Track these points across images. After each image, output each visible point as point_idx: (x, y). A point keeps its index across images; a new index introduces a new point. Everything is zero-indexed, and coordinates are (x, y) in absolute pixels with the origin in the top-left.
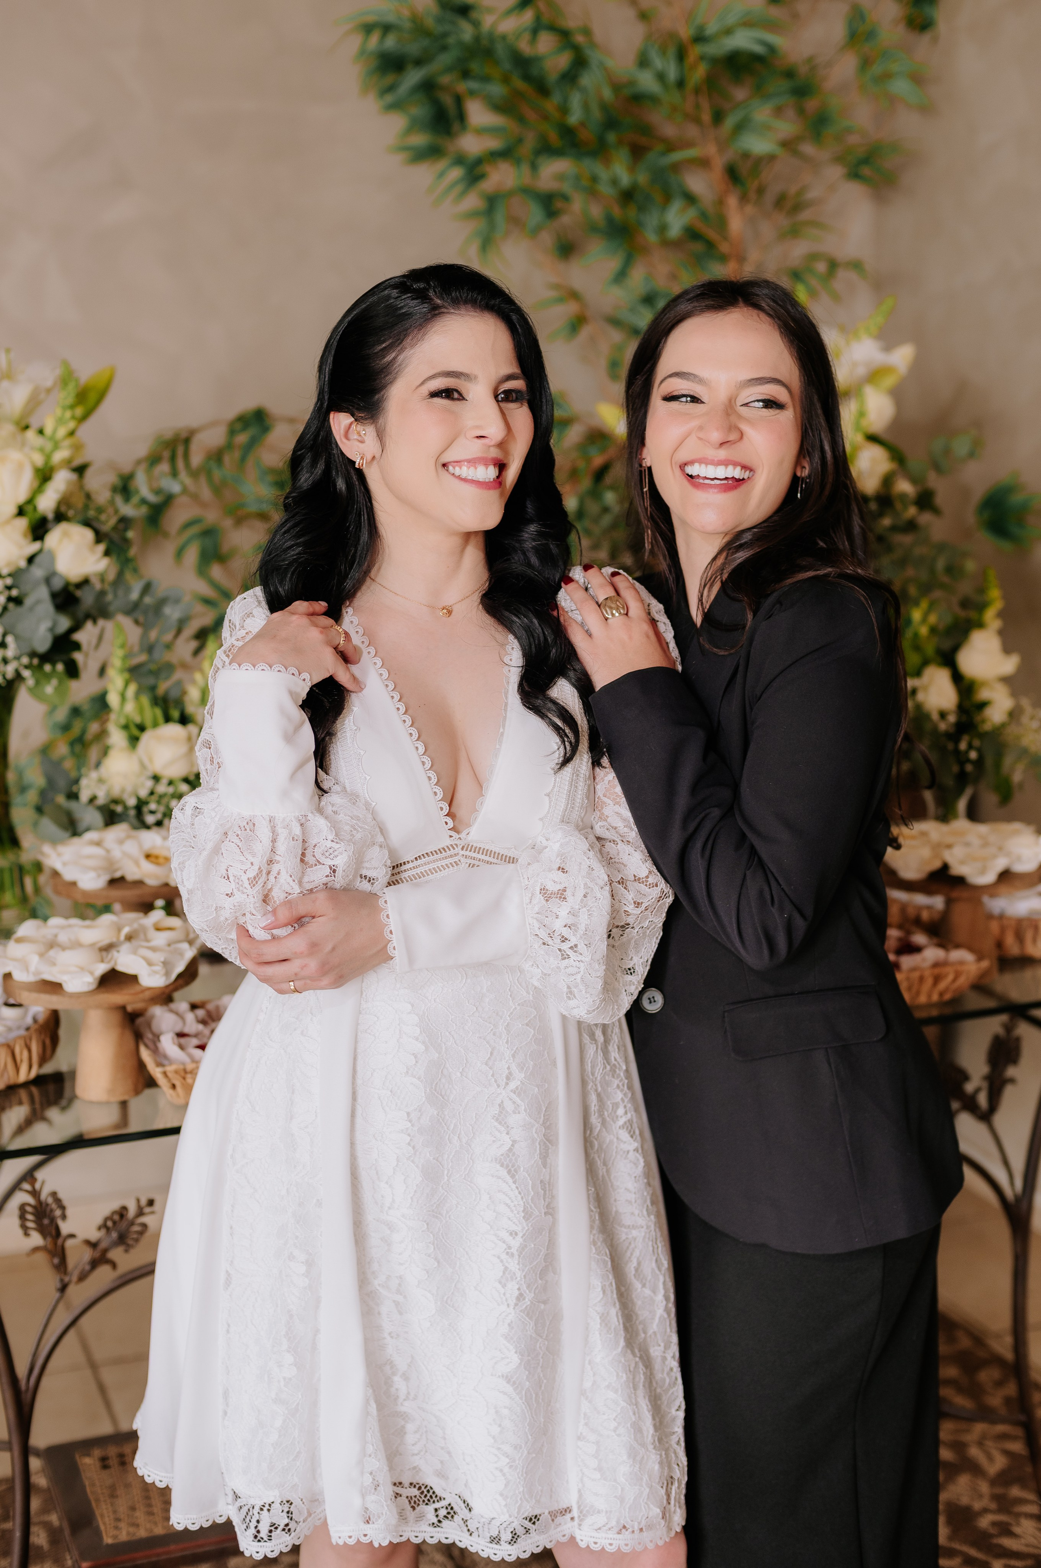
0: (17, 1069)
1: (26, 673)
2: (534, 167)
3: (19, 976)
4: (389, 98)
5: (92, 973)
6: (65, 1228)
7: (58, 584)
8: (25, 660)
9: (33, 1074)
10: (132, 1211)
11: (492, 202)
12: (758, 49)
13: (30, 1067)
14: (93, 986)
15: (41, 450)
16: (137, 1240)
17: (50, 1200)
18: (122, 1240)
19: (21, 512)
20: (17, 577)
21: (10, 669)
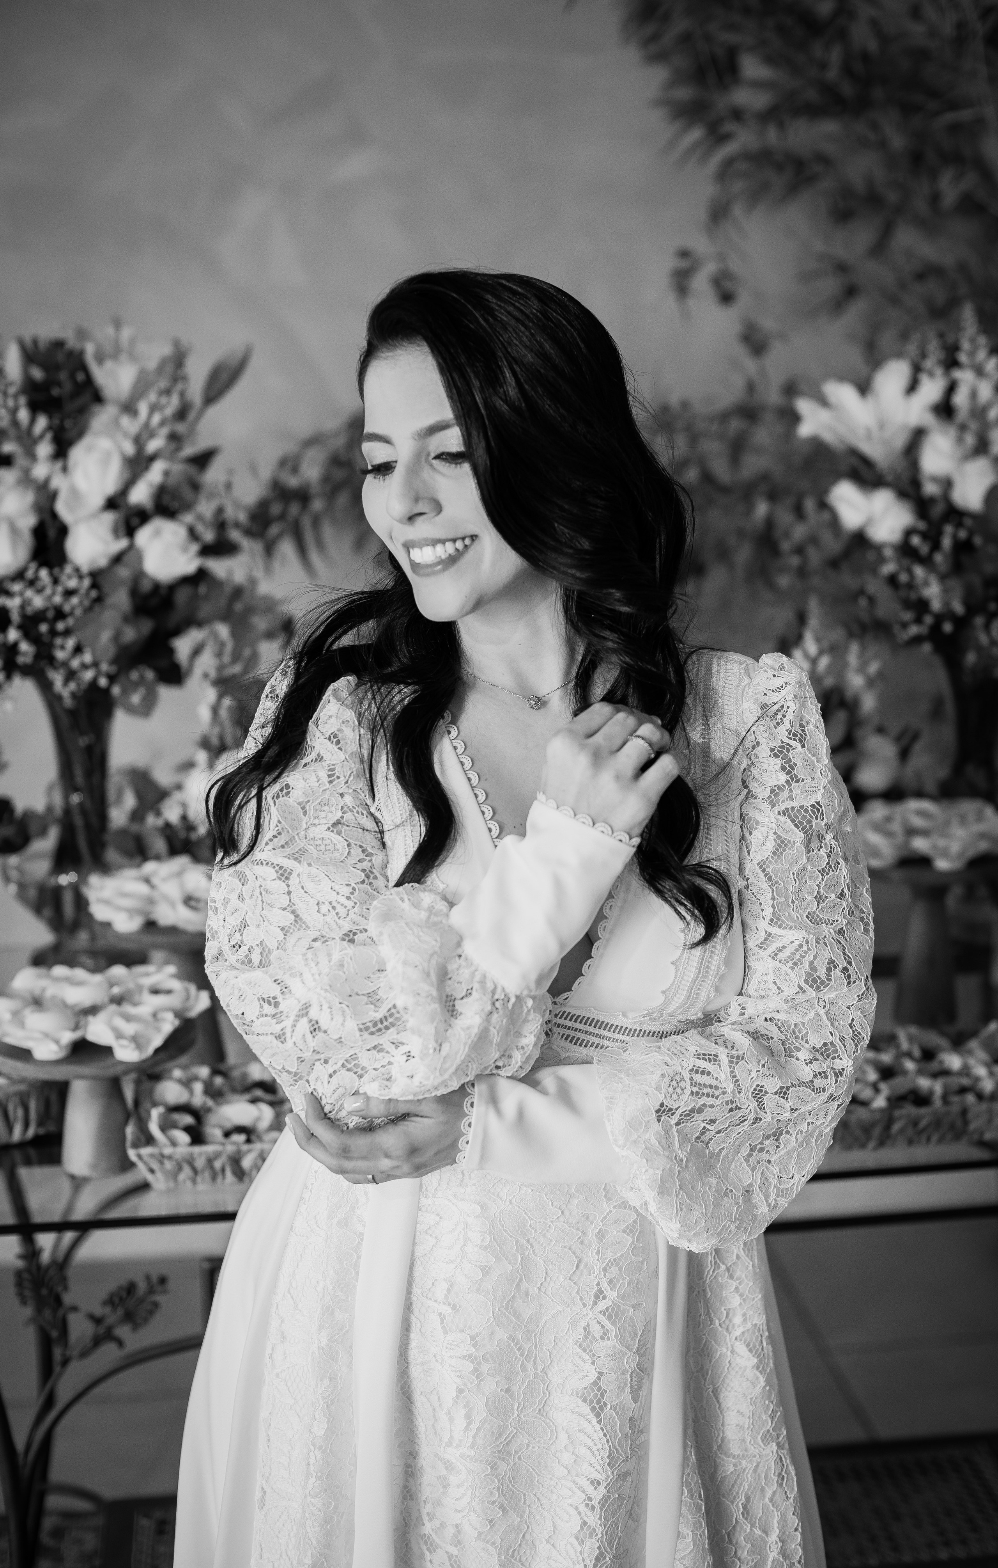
1: (105, 680)
6: (68, 1299)
7: (146, 586)
9: (31, 1132)
10: (142, 1287)
11: (729, 163)
13: (26, 1125)
14: (62, 1056)
15: (136, 440)
16: (146, 1320)
18: (130, 1317)
19: (112, 504)
20: (97, 577)
21: (88, 675)
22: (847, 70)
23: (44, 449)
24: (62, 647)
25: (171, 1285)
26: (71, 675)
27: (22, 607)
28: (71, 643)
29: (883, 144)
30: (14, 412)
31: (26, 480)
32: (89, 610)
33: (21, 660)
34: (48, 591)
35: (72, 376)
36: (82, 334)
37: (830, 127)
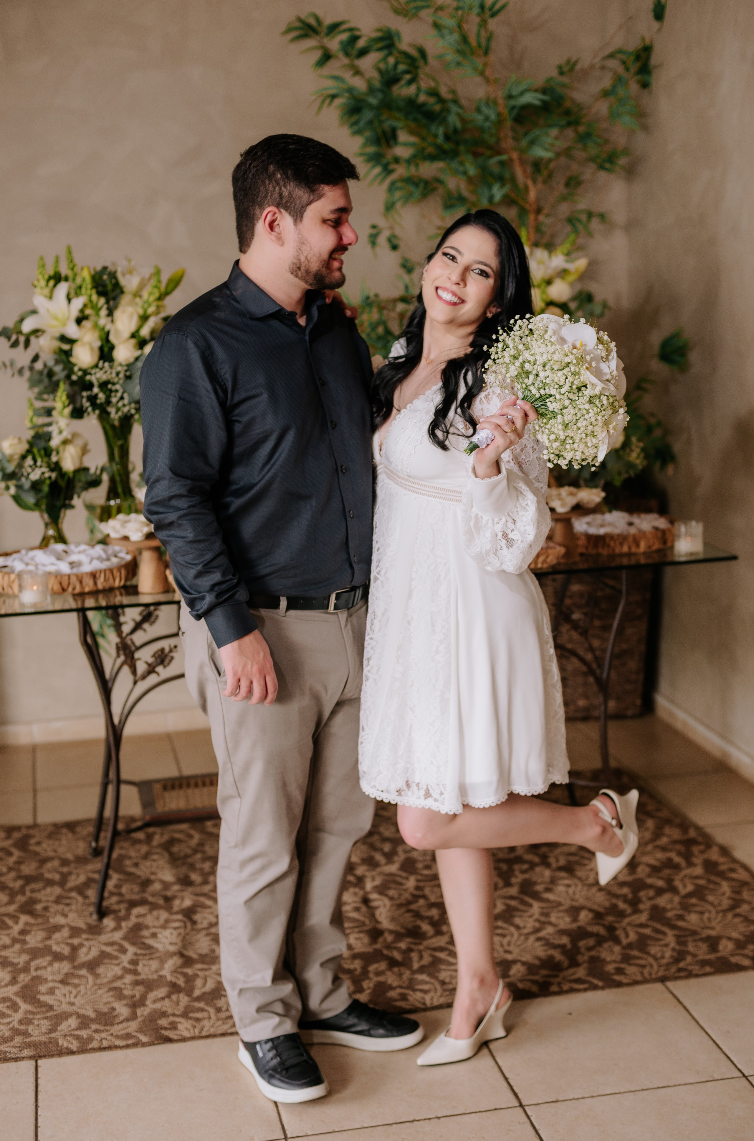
0: (114, 580)
1: (133, 411)
2: (417, 166)
3: (113, 535)
4: (355, 128)
5: (141, 531)
6: (137, 655)
8: (133, 405)
9: (122, 583)
10: (167, 650)
11: (393, 183)
12: (537, 103)
13: (121, 581)
14: (143, 538)
15: (143, 307)
16: (169, 664)
17: (129, 642)
18: (162, 662)
19: (133, 336)
20: (130, 366)
21: (126, 409)
22: (447, 137)
23: (104, 312)
24: (115, 396)
25: (179, 648)
26: (118, 410)
27: (98, 380)
28: (119, 395)
29: (465, 173)
30: (90, 296)
31: (96, 325)
32: (124, 382)
33: (98, 401)
34: (109, 372)
35: (111, 282)
36: (114, 264)
37: (440, 164)
